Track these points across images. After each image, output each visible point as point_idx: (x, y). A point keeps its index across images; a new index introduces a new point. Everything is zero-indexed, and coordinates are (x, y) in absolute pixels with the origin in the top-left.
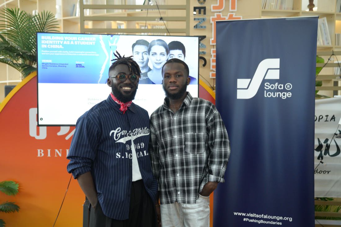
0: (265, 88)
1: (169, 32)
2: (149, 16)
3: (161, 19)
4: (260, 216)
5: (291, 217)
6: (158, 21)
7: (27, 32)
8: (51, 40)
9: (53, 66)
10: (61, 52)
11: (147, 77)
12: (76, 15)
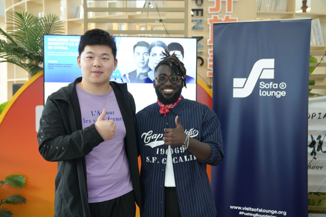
0: (260, 87)
1: (168, 33)
2: (149, 18)
3: (161, 21)
4: (255, 210)
5: (285, 211)
6: (157, 23)
7: (34, 34)
8: (57, 42)
9: (59, 67)
10: (66, 53)
11: (147, 77)
12: (79, 17)
